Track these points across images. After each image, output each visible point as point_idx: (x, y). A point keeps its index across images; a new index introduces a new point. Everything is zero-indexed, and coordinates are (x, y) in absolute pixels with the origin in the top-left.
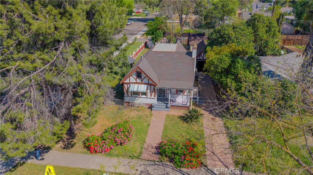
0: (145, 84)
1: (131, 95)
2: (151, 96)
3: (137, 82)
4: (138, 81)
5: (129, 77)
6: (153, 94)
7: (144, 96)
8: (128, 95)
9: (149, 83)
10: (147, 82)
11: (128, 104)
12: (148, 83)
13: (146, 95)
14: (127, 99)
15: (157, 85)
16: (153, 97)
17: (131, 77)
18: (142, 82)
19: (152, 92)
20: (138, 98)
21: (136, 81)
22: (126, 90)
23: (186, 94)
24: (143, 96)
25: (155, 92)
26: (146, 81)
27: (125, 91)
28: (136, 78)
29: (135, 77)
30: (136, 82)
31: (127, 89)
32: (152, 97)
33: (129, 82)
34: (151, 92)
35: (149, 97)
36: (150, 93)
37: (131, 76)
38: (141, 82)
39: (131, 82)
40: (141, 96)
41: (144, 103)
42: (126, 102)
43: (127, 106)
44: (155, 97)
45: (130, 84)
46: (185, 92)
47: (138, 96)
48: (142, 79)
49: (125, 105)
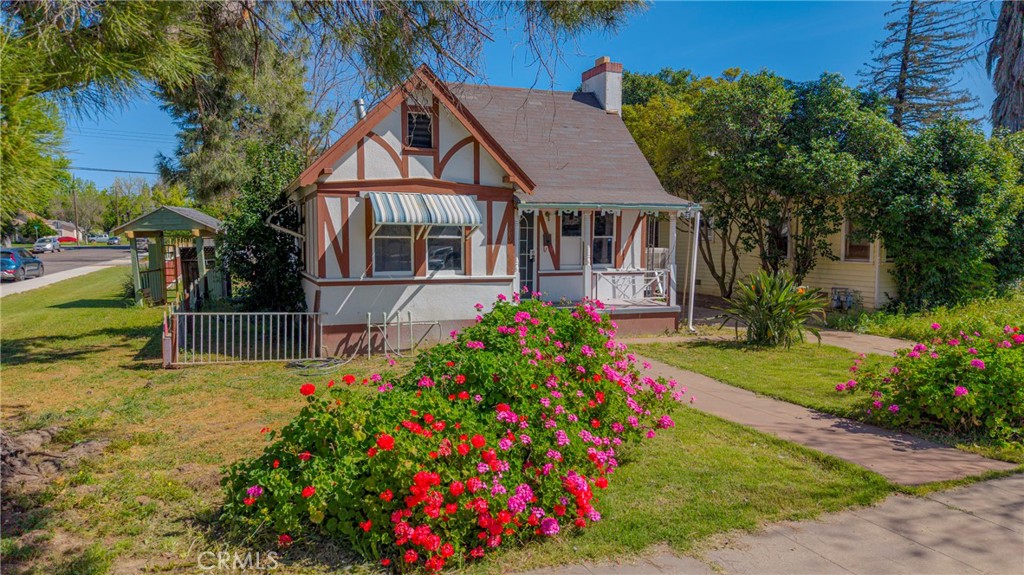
0: (459, 188)
1: (369, 274)
2: (490, 269)
3: (411, 177)
4: (418, 168)
5: (361, 144)
6: (503, 249)
7: (450, 274)
8: (345, 271)
9: (483, 181)
10: (468, 177)
11: (346, 340)
12: (477, 181)
13: (457, 265)
14: (335, 305)
15: (531, 185)
16: (500, 272)
17: (370, 145)
18: (437, 173)
19: (499, 242)
20: (411, 289)
21: (403, 167)
22: (335, 242)
23: (626, 266)
24: (440, 275)
25: (511, 241)
26: (459, 168)
27: (328, 242)
28: (405, 152)
29: (397, 146)
30: (398, 177)
31: (338, 227)
32: (495, 276)
33: (355, 179)
34: (489, 242)
35: (478, 272)
36: (484, 248)
37: (370, 135)
38: (429, 177)
39: (367, 178)
40: (429, 273)
41: (452, 319)
42: (332, 330)
43: (336, 354)
44: (510, 271)
45: (363, 194)
46: (624, 255)
47: (415, 275)
48: (442, 156)
49: (322, 351)
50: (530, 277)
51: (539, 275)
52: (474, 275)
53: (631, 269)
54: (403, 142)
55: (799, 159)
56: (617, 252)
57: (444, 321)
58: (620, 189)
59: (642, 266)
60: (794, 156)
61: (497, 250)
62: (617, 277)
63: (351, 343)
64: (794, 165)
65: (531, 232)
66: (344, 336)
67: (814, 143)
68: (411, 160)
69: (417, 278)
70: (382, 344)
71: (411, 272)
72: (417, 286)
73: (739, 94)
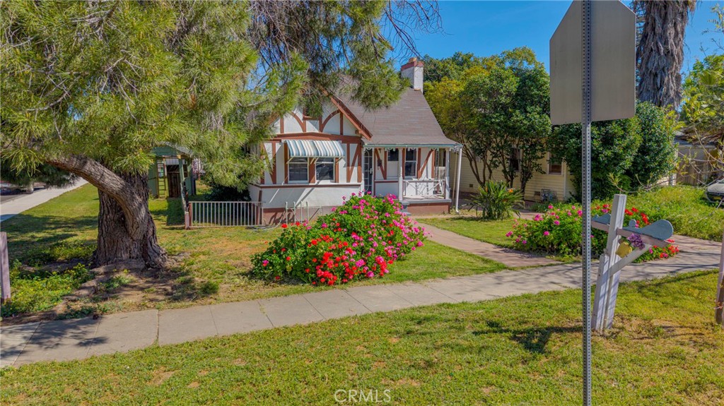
0: (332, 137)
1: (286, 182)
2: (348, 179)
3: (307, 132)
4: (311, 127)
5: (282, 116)
6: (355, 169)
7: (328, 182)
8: (274, 181)
9: (344, 134)
10: (337, 131)
11: (275, 216)
12: (342, 133)
13: (331, 178)
14: (269, 197)
15: (370, 135)
16: (354, 181)
17: (286, 116)
18: (321, 129)
19: (353, 165)
20: (307, 190)
21: (303, 127)
22: (269, 165)
23: (423, 177)
24: (322, 182)
25: (360, 164)
26: (333, 127)
28: (304, 119)
29: (301, 116)
30: (301, 132)
31: (271, 158)
32: (351, 183)
33: (279, 133)
34: (348, 165)
35: (342, 181)
36: (345, 169)
37: (287, 111)
38: (317, 131)
39: (285, 133)
40: (317, 181)
41: (328, 205)
42: (267, 211)
43: (270, 223)
44: (359, 180)
45: (283, 141)
46: (422, 171)
47: (310, 182)
48: (323, 120)
49: (263, 221)
50: (370, 183)
51: (375, 182)
52: (340, 183)
53: (426, 179)
54: (303, 114)
55: (521, 117)
56: (418, 169)
57: (325, 207)
58: (420, 135)
59: (432, 177)
60: (518, 116)
61: (352, 169)
62: (418, 184)
63: (277, 217)
64: (517, 121)
65: (371, 159)
66: (274, 214)
67: (528, 109)
68: (308, 123)
69: (310, 184)
70: (293, 218)
71: (308, 181)
72: (310, 189)
73: (487, 80)
